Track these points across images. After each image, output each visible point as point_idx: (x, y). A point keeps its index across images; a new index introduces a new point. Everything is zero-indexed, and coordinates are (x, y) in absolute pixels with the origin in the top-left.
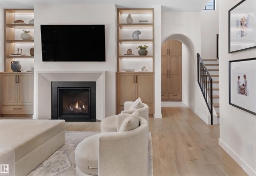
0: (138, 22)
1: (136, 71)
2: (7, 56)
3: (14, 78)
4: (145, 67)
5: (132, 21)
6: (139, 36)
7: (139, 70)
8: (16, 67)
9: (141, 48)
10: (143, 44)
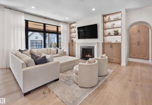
0: (113, 20)
1: (112, 42)
2: (70, 38)
3: (72, 44)
4: (117, 41)
5: (110, 20)
6: (114, 26)
7: (114, 42)
8: (72, 41)
9: (115, 31)
10: (116, 30)
